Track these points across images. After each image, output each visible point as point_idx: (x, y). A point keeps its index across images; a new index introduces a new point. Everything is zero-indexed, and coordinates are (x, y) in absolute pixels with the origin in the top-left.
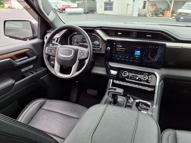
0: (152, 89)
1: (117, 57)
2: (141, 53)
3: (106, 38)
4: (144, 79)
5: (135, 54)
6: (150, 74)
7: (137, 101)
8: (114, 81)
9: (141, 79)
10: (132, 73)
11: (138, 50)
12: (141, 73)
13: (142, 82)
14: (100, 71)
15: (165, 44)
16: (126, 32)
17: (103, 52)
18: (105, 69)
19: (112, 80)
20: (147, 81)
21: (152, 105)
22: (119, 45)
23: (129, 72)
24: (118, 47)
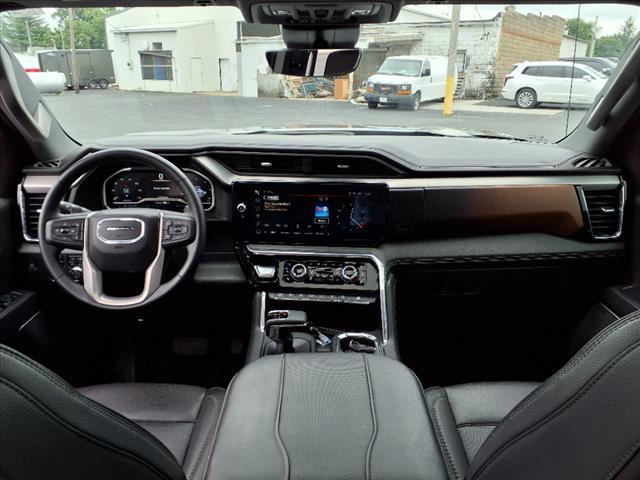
0: (373, 300)
1: (269, 229)
2: (330, 211)
3: (230, 179)
4: (350, 276)
5: (317, 215)
6: (359, 262)
7: (343, 336)
8: (272, 296)
9: (339, 278)
10: (315, 265)
11: (322, 204)
12: (340, 262)
13: (345, 287)
14: (223, 273)
15: (385, 185)
16: (284, 160)
17: (225, 219)
18: (239, 266)
19: (264, 294)
20: (356, 281)
21: (380, 339)
22: (271, 195)
23: (307, 265)
24: (268, 201)
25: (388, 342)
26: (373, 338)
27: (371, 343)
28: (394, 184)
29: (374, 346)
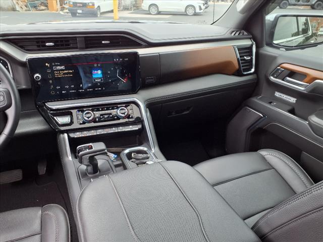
0: (140, 126)
1: (60, 90)
2: (103, 73)
3: (24, 57)
4: (123, 114)
5: (94, 76)
6: (127, 104)
7: (127, 151)
8: (72, 135)
9: (117, 116)
10: (98, 110)
11: (97, 69)
12: (114, 106)
13: (121, 121)
14: (32, 125)
16: (62, 41)
17: (24, 87)
18: (42, 118)
19: (66, 135)
20: (128, 117)
22: (58, 65)
23: (93, 110)
24: (57, 70)
25: (155, 150)
26: (145, 149)
27: (145, 152)
28: (142, 52)
29: (147, 154)
